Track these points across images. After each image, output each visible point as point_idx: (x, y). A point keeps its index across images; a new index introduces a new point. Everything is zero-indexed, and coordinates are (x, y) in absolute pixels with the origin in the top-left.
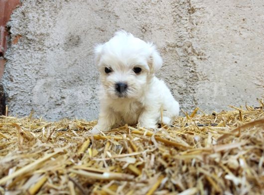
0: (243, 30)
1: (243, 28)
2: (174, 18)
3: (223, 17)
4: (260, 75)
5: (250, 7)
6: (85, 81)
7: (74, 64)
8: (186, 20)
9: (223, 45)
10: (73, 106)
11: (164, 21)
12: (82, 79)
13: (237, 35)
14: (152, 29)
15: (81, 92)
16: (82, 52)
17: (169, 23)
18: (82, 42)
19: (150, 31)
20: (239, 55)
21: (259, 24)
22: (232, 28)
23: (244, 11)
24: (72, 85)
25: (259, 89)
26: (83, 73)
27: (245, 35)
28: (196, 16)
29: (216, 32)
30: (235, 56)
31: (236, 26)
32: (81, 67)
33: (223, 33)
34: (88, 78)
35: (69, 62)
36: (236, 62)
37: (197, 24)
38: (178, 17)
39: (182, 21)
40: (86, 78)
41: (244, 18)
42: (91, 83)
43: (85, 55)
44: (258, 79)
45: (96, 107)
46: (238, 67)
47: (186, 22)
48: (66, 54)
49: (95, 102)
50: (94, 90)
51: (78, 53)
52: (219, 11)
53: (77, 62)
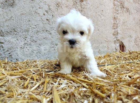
0: (102, 15)
1: (102, 14)
2: (73, 3)
3: (95, 7)
4: (107, 37)
5: (104, 5)
6: (19, 32)
7: (10, 19)
8: (79, 5)
9: (94, 21)
10: (11, 49)
11: (68, 2)
12: (17, 31)
13: (99, 17)
14: (62, 6)
15: (16, 40)
16: (17, 11)
17: (71, 5)
18: (16, 5)
19: (61, 7)
20: (100, 27)
21: (107, 14)
22: (98, 14)
23: (102, 7)
24: (9, 34)
25: (106, 43)
26: (17, 26)
27: (102, 18)
28: (84, 4)
29: (92, 14)
30: (98, 27)
31: (99, 13)
32: (16, 22)
33: (94, 15)
34: (21, 30)
35: (6, 17)
36: (99, 30)
37: (84, 8)
38: (75, 2)
39: (77, 5)
40: (20, 30)
41: (103, 10)
42: (24, 34)
43: (19, 14)
44: (106, 38)
45: (28, 50)
46: (99, 32)
47: (79, 6)
48: (2, 11)
49: (27, 46)
50: (26, 38)
51: (13, 12)
52: (93, 4)
53: (13, 18)
